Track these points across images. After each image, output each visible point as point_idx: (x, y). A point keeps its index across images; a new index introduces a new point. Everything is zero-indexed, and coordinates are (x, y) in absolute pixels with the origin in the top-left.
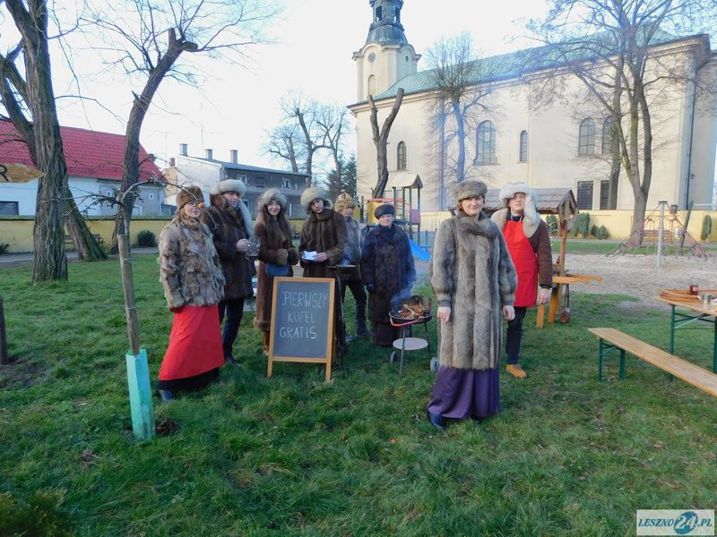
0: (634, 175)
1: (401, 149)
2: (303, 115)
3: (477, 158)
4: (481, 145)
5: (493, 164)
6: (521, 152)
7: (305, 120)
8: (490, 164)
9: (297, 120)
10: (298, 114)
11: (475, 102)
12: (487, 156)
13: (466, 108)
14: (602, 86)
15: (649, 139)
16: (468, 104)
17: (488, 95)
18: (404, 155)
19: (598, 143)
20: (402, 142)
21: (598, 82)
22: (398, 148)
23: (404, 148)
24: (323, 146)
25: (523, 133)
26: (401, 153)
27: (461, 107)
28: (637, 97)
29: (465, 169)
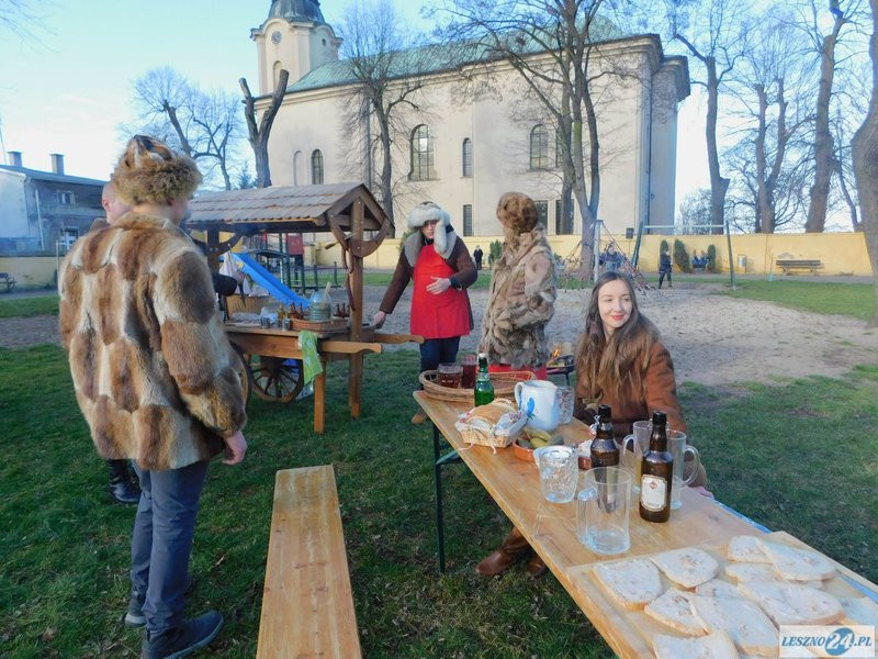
0: (580, 190)
1: (316, 160)
2: (174, 109)
3: (412, 172)
4: (415, 155)
5: (433, 179)
6: (464, 166)
7: (178, 115)
8: (428, 179)
9: (165, 116)
10: (166, 107)
11: (401, 99)
12: (423, 169)
13: (391, 105)
14: (541, 79)
15: (595, 147)
16: (393, 101)
17: (418, 91)
18: (321, 167)
19: (551, 155)
20: (317, 151)
21: (537, 75)
22: (313, 158)
23: (320, 157)
24: (207, 154)
25: (466, 140)
26: (317, 164)
27: (385, 106)
28: (579, 93)
29: (392, 183)
